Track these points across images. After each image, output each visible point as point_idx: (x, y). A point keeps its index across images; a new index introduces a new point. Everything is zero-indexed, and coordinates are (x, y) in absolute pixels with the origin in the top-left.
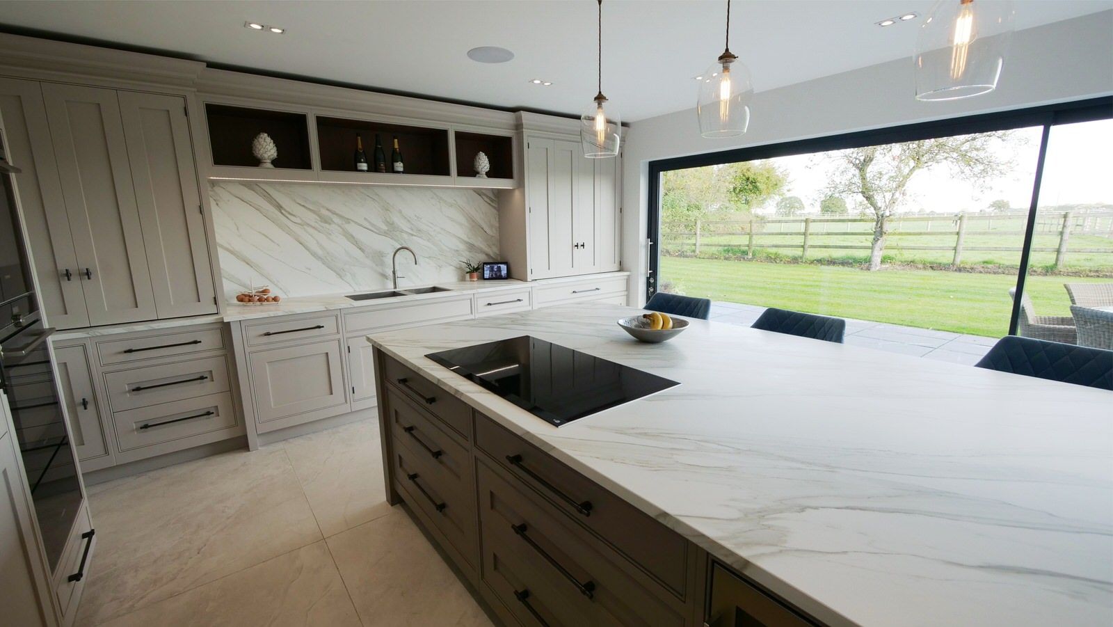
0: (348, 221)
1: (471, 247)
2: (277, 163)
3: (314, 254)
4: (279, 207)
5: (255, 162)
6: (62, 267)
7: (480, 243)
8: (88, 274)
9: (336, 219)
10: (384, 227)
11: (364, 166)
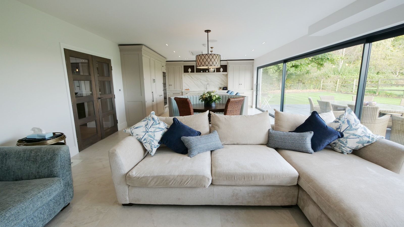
0: (201, 79)
1: (221, 84)
2: (191, 72)
3: (196, 84)
4: (192, 78)
5: (188, 72)
6: (170, 84)
7: (223, 83)
8: (171, 85)
9: (199, 79)
10: (206, 80)
11: (202, 72)
